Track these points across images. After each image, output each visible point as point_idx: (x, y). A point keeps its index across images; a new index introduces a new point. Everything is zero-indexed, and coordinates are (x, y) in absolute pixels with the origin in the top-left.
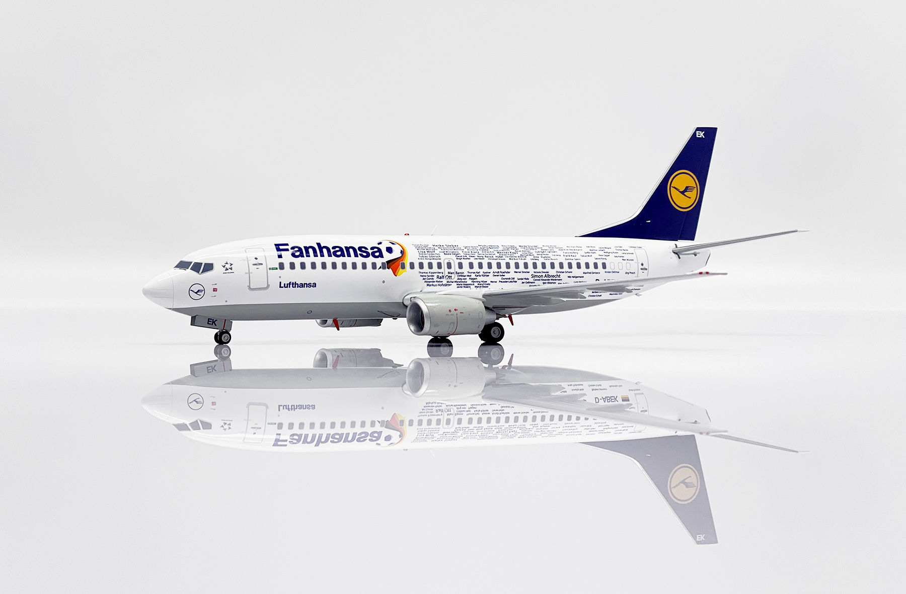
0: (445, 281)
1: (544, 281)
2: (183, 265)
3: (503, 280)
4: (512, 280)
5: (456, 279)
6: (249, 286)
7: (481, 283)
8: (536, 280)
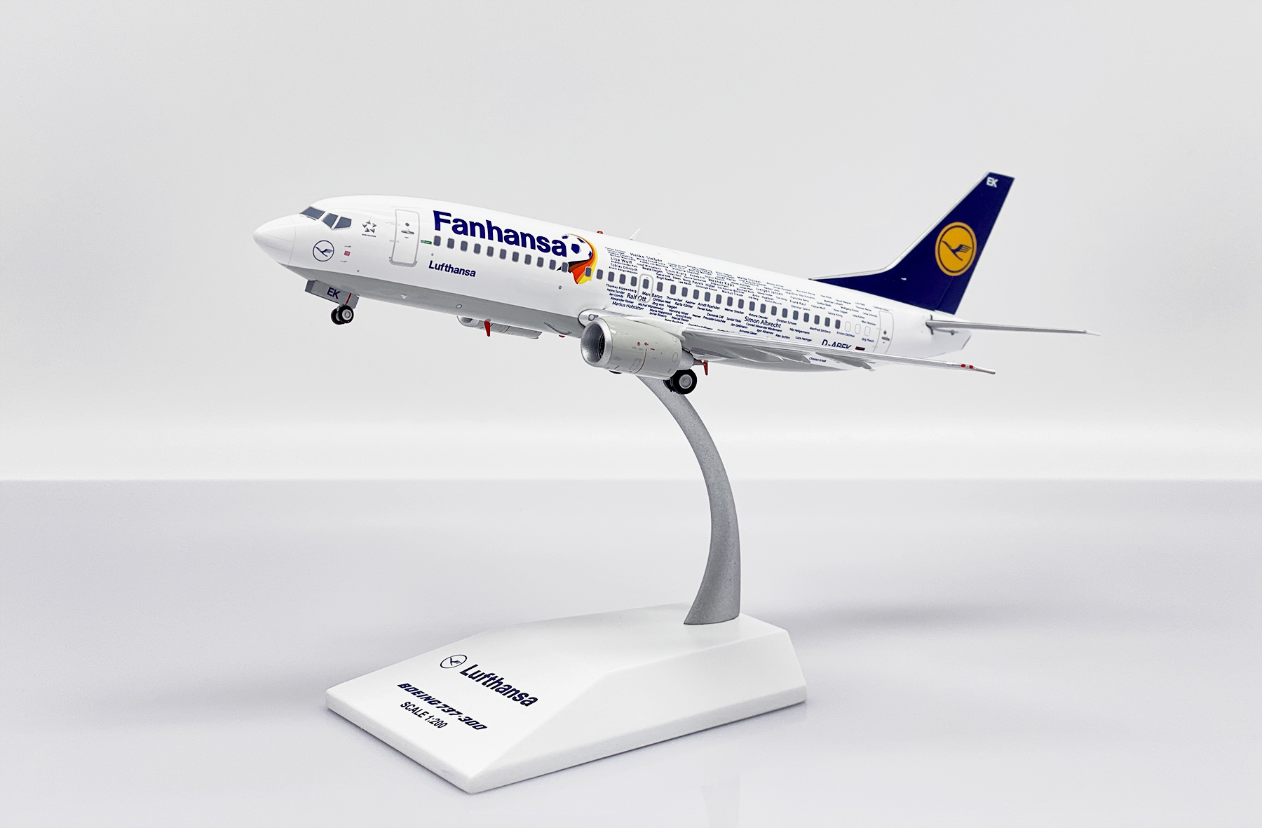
0: (636, 303)
1: (760, 329)
2: (312, 213)
3: (709, 317)
4: (721, 319)
5: (650, 303)
6: (391, 258)
7: (681, 314)
8: (749, 325)
